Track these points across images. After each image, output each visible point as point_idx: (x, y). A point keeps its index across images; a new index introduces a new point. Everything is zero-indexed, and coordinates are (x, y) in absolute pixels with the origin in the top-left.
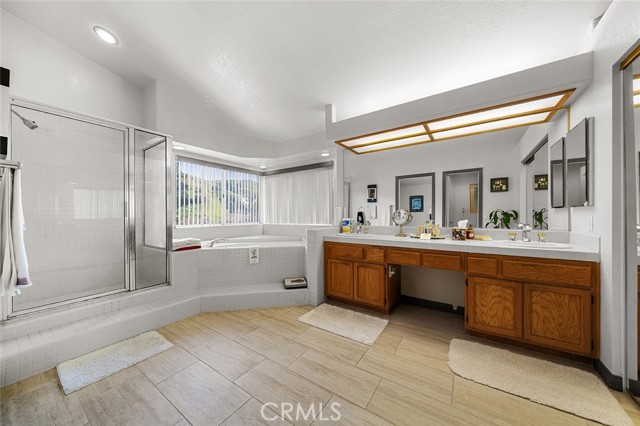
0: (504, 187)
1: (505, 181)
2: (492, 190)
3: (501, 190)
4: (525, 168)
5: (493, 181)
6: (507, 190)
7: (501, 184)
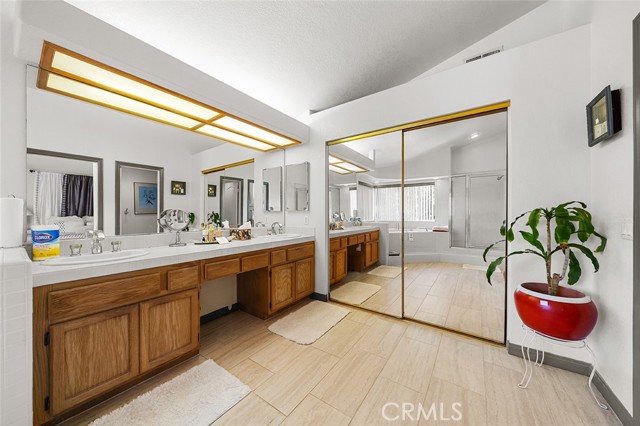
0: (182, 191)
1: (183, 185)
2: (173, 192)
3: (179, 193)
4: (203, 176)
5: (174, 183)
6: (184, 194)
7: (179, 187)
